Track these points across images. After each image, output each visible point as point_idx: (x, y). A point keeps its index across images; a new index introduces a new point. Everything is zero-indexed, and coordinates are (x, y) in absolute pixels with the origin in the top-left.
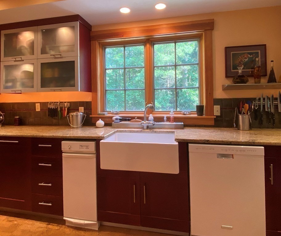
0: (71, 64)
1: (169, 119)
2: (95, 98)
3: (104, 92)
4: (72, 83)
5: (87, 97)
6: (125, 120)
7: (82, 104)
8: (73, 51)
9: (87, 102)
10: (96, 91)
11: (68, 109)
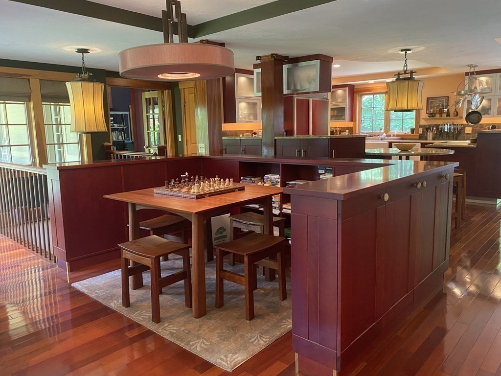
0: (343, 109)
1: (394, 136)
2: (355, 125)
3: (360, 121)
4: (343, 118)
5: (351, 125)
6: (371, 136)
7: (347, 128)
8: (344, 102)
9: (350, 127)
10: (356, 121)
11: (340, 131)
